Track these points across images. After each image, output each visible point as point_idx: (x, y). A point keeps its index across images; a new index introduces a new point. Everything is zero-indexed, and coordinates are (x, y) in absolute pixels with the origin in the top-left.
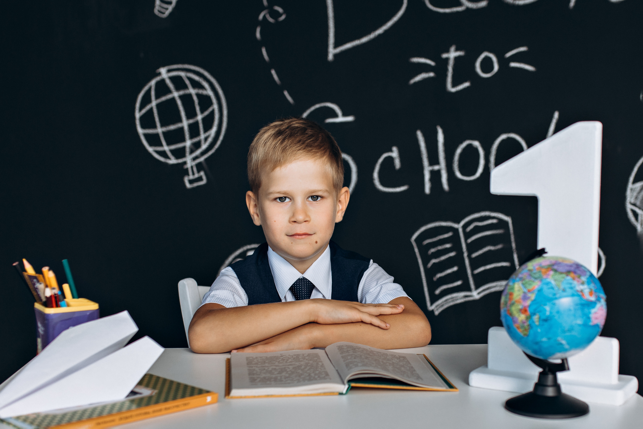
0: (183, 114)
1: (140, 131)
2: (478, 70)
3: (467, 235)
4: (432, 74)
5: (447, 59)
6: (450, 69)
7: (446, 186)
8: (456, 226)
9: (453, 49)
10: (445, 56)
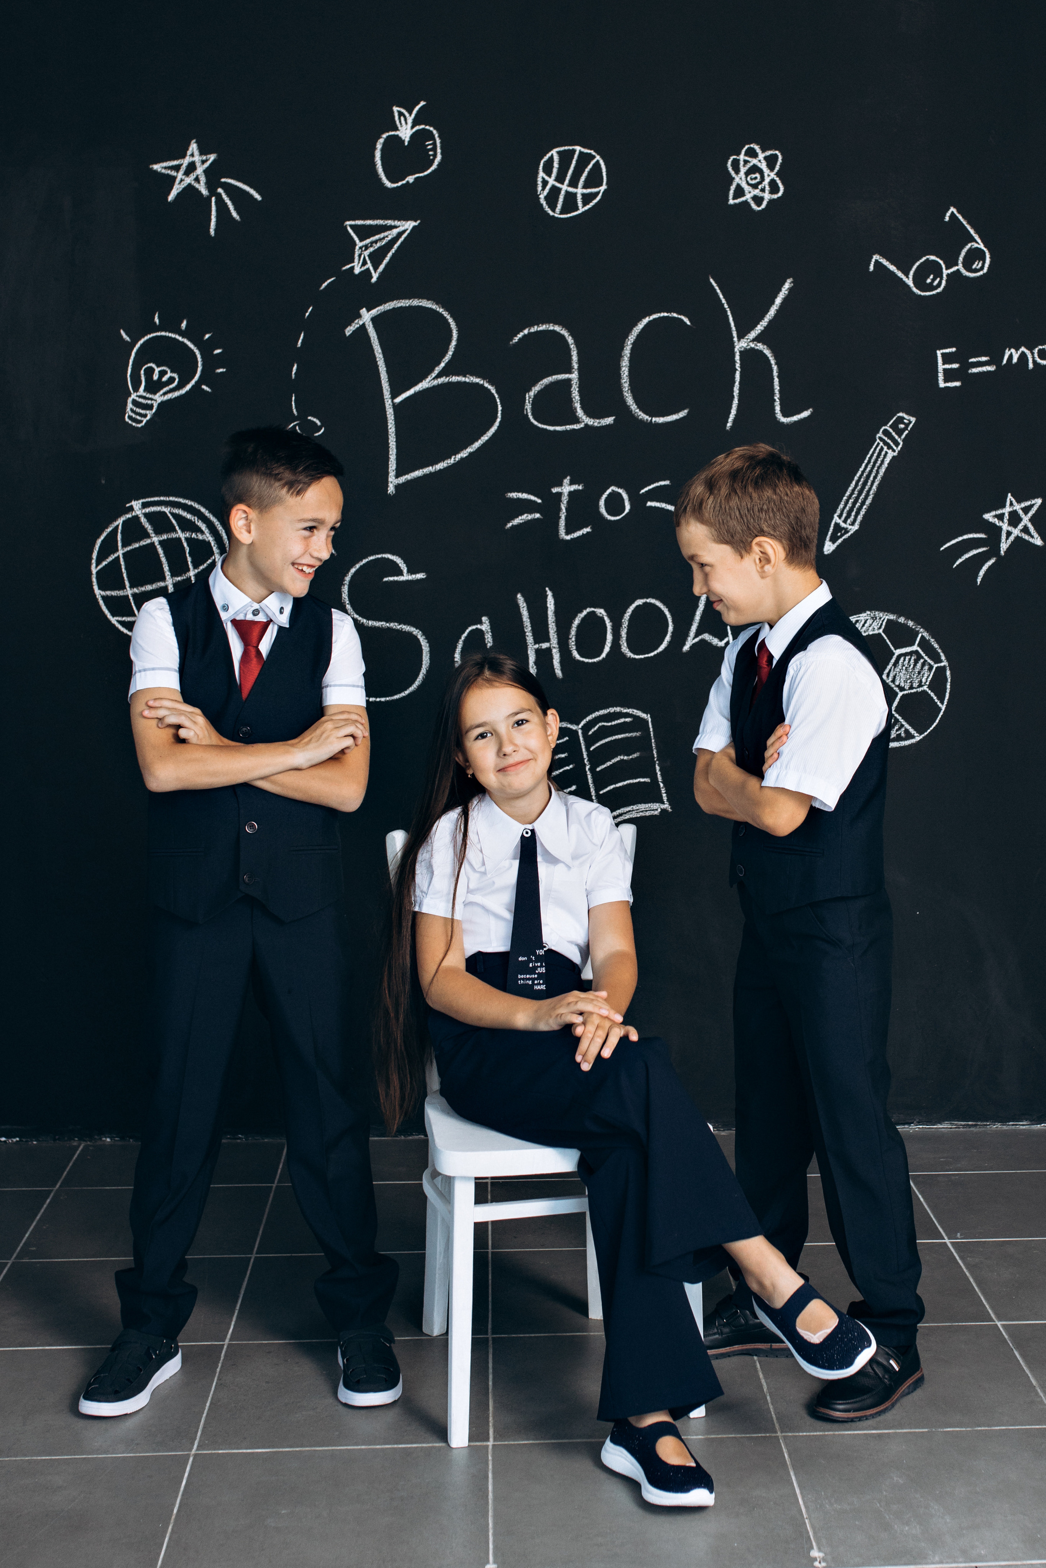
0: (166, 568)
1: (97, 592)
2: (603, 510)
3: (590, 741)
4: (538, 515)
5: (560, 494)
6: (563, 507)
7: (559, 673)
8: (574, 727)
9: (567, 481)
10: (555, 490)
